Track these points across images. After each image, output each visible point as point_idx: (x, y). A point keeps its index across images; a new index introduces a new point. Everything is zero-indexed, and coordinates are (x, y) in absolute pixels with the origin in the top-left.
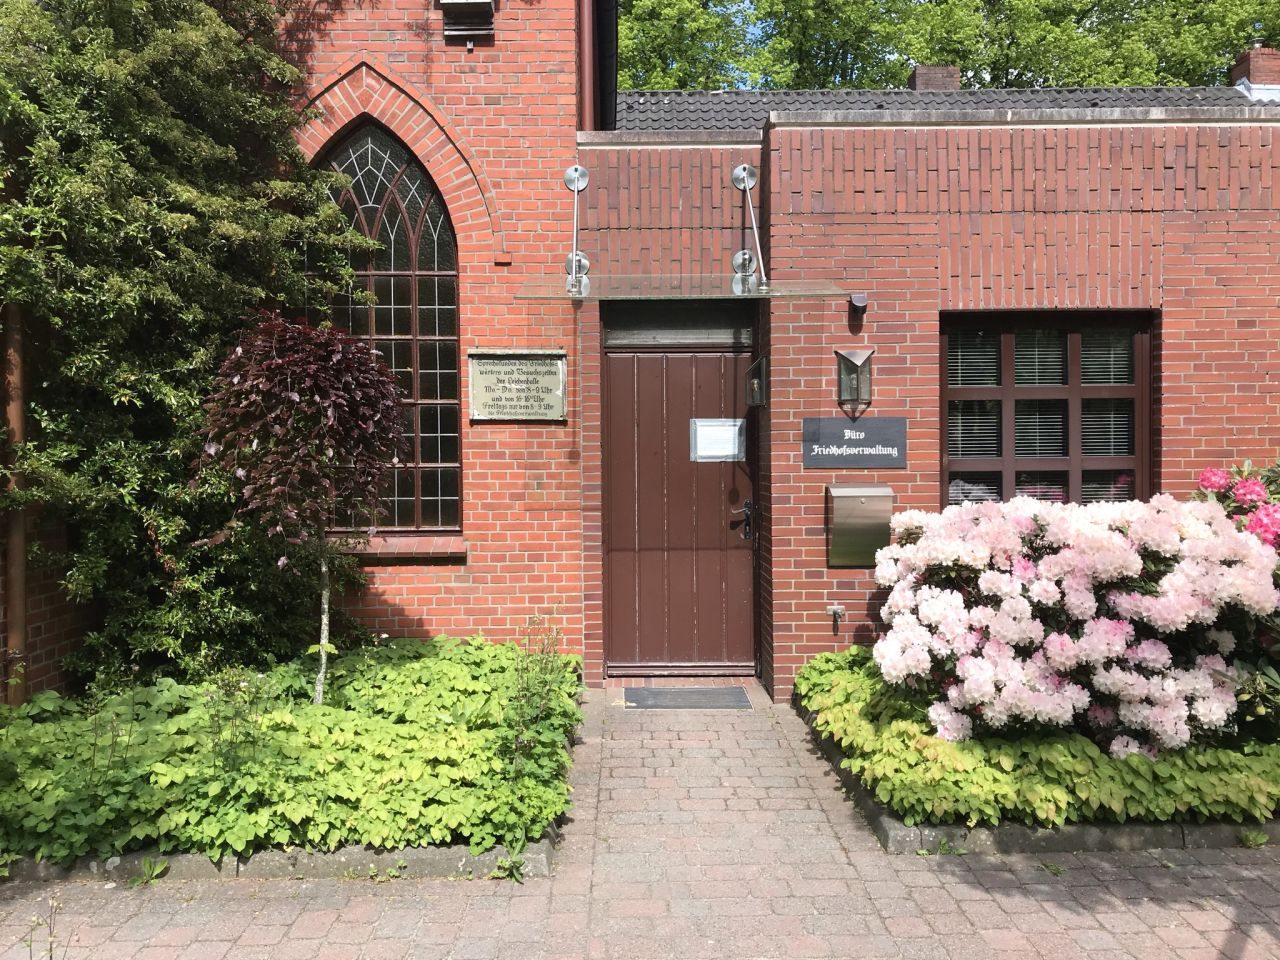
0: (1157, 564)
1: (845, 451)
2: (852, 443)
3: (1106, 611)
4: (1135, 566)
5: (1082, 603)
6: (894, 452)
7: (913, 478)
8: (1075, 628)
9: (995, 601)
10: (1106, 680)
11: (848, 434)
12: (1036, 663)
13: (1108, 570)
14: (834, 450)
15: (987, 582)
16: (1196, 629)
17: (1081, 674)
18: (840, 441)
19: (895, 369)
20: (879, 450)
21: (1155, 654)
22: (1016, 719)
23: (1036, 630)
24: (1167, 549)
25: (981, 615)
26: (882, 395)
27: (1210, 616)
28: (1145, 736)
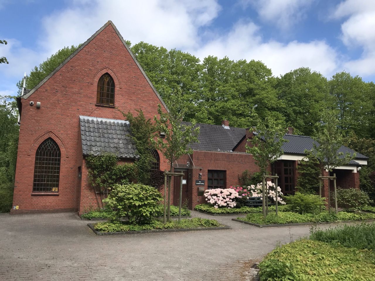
0: (231, 194)
1: (199, 184)
2: (200, 183)
3: (227, 197)
4: (229, 194)
5: (226, 197)
6: (204, 184)
7: (205, 187)
8: (225, 199)
9: (219, 197)
10: (228, 203)
11: (200, 182)
12: (223, 201)
13: (227, 194)
14: (198, 183)
15: (218, 195)
16: (234, 199)
17: (226, 202)
18: (199, 183)
19: (204, 175)
20: (202, 184)
21: (231, 200)
22: (222, 206)
23: (222, 199)
24: (231, 192)
25: (218, 198)
26: (203, 178)
27: (235, 197)
28: (230, 207)
